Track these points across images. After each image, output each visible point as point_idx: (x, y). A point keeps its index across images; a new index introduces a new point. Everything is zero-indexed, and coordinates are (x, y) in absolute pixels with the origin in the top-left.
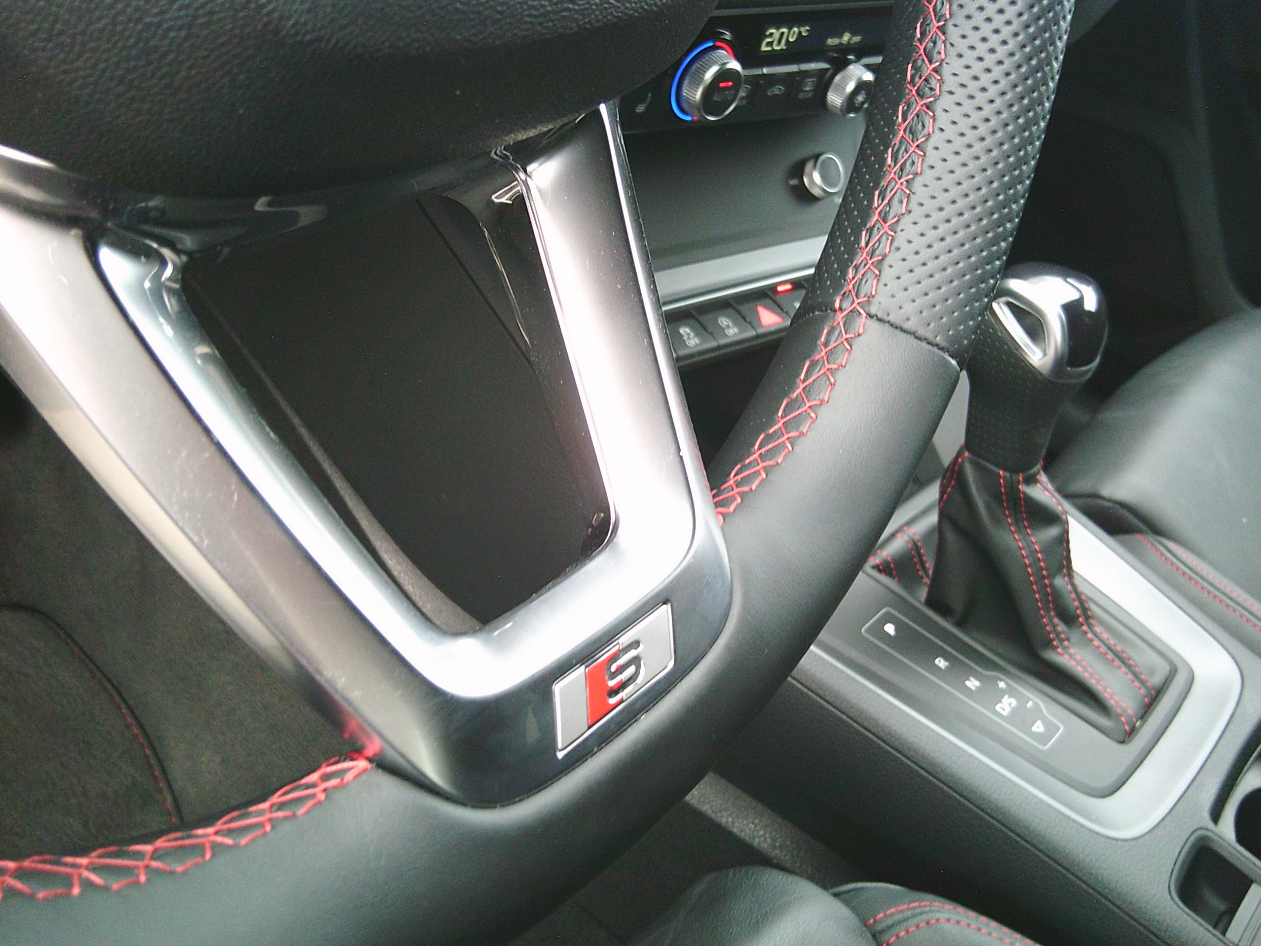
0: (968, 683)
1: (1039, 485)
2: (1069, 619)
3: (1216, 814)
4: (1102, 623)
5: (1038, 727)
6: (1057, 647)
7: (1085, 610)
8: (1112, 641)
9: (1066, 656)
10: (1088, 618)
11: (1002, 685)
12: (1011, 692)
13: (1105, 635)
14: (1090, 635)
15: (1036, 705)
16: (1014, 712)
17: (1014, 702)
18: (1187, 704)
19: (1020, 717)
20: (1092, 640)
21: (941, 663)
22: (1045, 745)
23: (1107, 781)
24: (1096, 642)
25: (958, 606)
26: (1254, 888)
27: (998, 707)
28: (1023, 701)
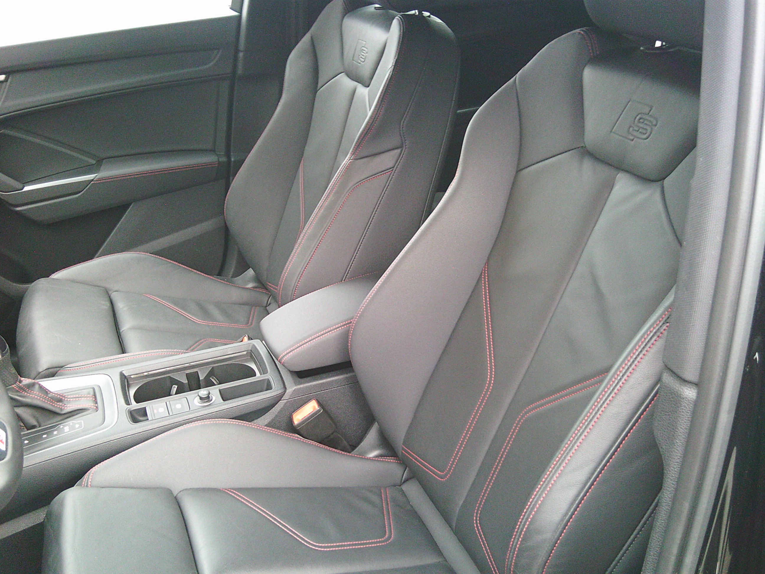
0: (54, 434)
1: (23, 381)
2: (60, 401)
3: (128, 403)
4: (68, 395)
5: (77, 426)
6: (64, 409)
7: (62, 396)
8: (74, 396)
9: (68, 408)
10: (64, 397)
11: (61, 427)
12: (64, 426)
13: (72, 396)
14: (69, 399)
15: (73, 423)
16: (69, 428)
17: (68, 427)
18: (102, 392)
19: (72, 428)
20: (70, 400)
21: (45, 436)
22: (82, 427)
23: (101, 419)
24: (71, 399)
25: (35, 423)
26: (147, 408)
27: (65, 431)
28: (69, 425)
